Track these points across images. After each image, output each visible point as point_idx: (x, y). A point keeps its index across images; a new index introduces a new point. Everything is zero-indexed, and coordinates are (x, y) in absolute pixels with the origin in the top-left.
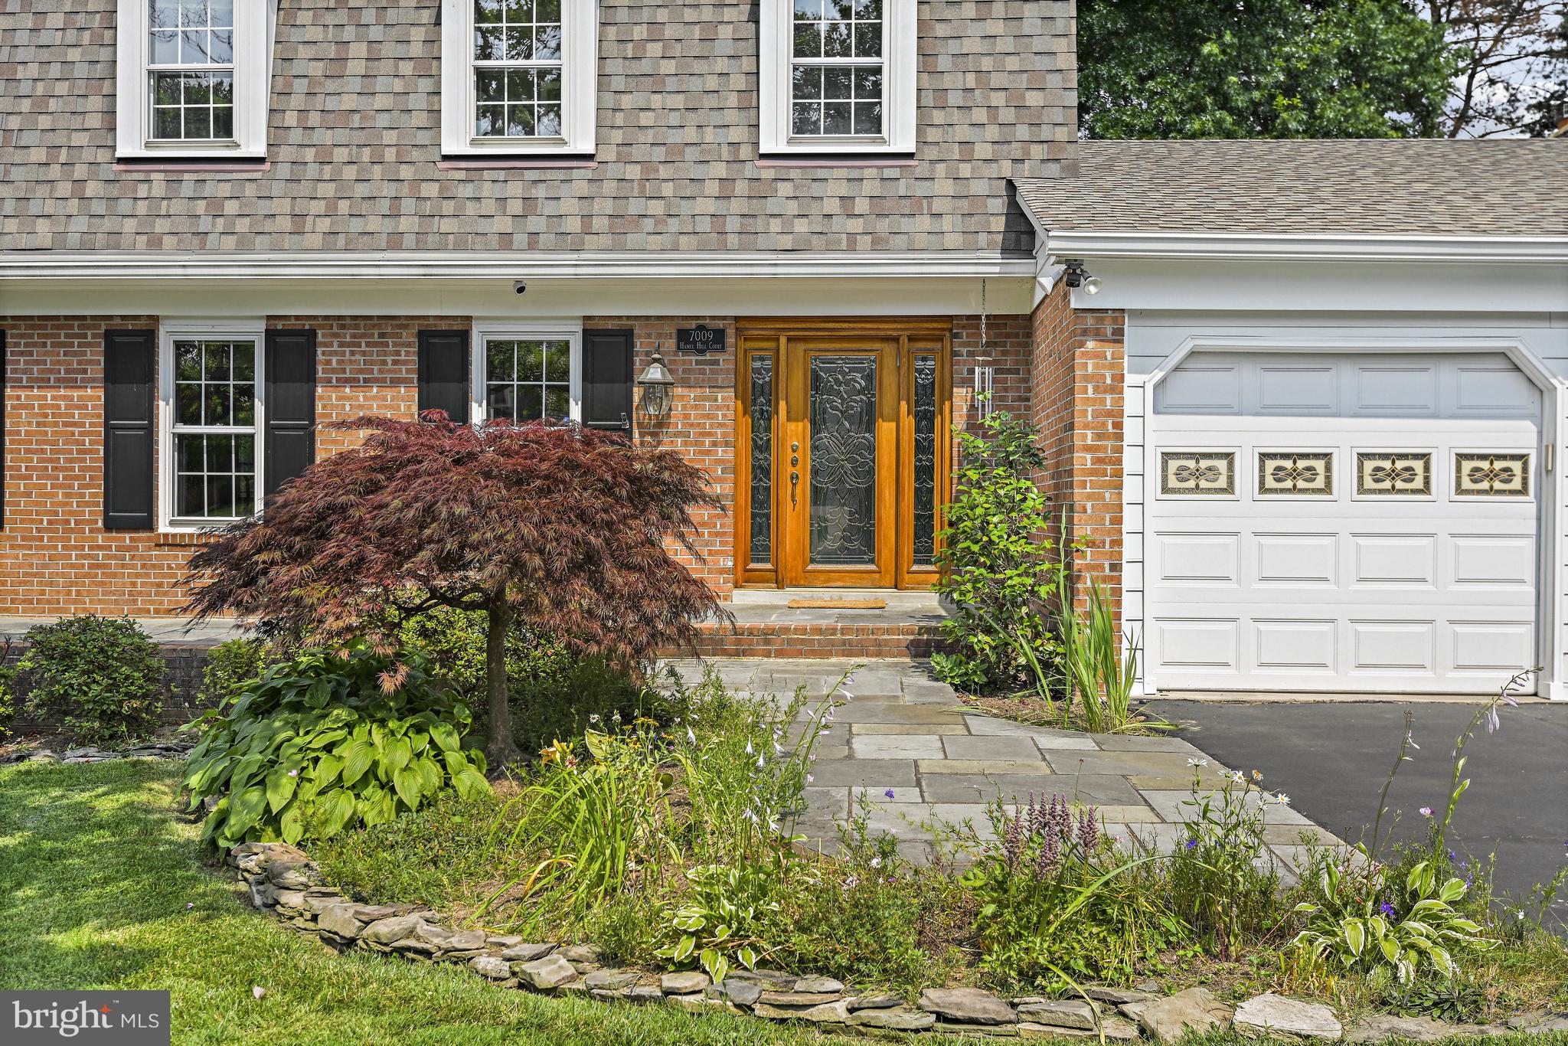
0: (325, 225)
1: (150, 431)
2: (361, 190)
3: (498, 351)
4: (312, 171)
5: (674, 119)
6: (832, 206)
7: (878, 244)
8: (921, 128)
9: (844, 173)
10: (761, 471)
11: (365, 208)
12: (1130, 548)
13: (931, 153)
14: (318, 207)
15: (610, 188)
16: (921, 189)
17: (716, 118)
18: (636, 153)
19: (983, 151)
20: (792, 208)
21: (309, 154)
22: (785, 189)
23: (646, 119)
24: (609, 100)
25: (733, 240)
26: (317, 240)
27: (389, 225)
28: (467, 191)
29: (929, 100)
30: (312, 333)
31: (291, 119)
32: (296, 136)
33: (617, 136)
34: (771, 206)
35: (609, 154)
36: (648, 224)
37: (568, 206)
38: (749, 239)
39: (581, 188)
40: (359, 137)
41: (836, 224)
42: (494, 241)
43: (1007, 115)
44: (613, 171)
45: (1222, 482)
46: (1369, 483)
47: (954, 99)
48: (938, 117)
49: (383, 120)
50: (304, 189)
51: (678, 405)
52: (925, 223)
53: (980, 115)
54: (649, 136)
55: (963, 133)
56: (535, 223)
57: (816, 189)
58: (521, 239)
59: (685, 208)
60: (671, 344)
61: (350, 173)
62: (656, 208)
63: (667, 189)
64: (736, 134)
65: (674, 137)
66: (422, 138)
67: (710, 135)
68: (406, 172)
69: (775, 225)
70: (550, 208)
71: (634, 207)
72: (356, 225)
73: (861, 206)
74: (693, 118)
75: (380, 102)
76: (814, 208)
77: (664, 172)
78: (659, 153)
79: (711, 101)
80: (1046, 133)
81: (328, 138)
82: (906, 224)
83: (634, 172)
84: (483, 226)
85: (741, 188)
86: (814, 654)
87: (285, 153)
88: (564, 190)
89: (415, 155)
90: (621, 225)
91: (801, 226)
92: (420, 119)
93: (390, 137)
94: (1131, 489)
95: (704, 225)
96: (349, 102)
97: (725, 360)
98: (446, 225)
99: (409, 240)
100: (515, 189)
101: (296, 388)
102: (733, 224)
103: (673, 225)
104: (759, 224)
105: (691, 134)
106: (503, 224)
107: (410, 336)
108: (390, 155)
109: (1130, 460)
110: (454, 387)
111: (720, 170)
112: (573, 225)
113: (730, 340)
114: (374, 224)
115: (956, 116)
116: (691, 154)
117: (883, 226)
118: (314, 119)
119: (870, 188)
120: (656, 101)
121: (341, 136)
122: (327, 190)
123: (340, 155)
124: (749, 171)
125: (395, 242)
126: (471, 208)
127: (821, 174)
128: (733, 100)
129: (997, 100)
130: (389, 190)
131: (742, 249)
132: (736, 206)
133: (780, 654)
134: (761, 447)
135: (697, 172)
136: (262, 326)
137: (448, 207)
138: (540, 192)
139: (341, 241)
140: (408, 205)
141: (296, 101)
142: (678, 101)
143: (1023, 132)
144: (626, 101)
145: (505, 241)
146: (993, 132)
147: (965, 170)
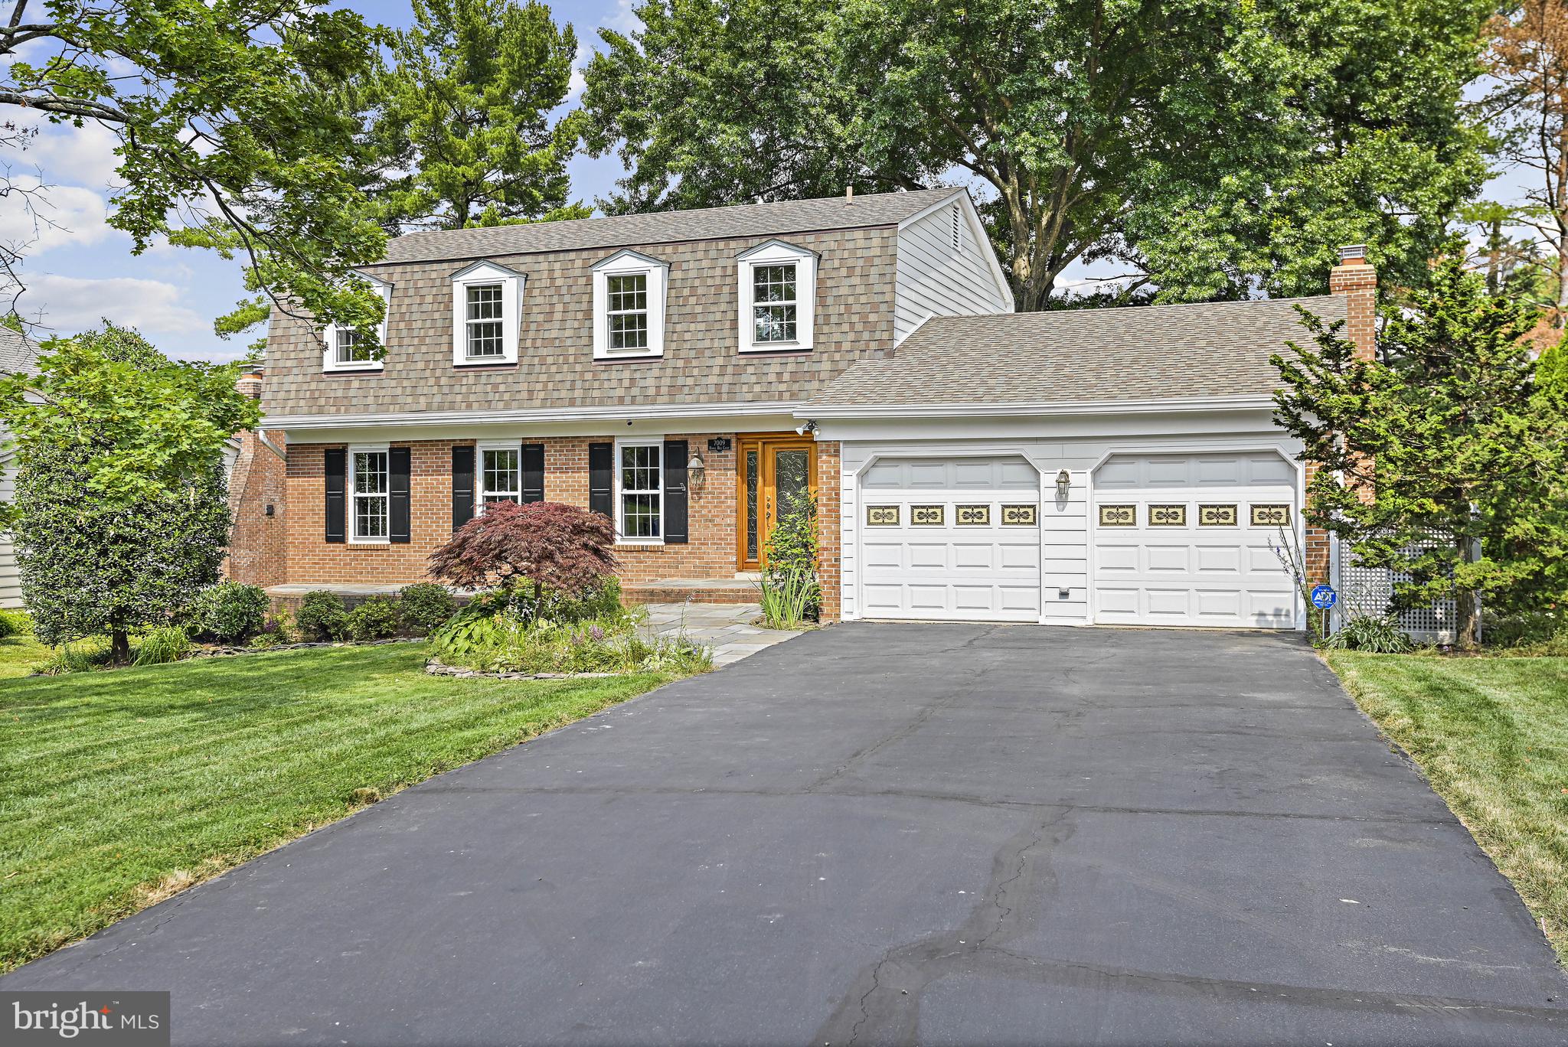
0: (542, 395)
1: (472, 495)
2: (558, 377)
3: (627, 452)
4: (537, 369)
5: (700, 336)
6: (772, 378)
7: (794, 396)
8: (815, 336)
9: (779, 360)
10: (752, 512)
11: (560, 386)
12: (845, 551)
13: (821, 348)
14: (539, 386)
15: (669, 372)
16: (815, 367)
17: (720, 334)
18: (683, 354)
19: (846, 346)
20: (753, 379)
21: (536, 360)
22: (751, 370)
23: (687, 336)
24: (670, 327)
25: (725, 397)
26: (538, 403)
27: (570, 394)
28: (604, 376)
29: (821, 320)
30: (542, 446)
31: (529, 343)
32: (531, 352)
33: (674, 346)
34: (744, 378)
35: (669, 355)
36: (686, 390)
37: (650, 382)
38: (732, 397)
39: (656, 372)
40: (558, 351)
41: (773, 387)
42: (616, 401)
43: (859, 327)
44: (671, 363)
45: (894, 520)
46: (961, 520)
47: (834, 319)
48: (826, 329)
49: (569, 342)
50: (533, 378)
51: (709, 479)
52: (815, 384)
53: (846, 327)
54: (688, 345)
55: (836, 337)
56: (635, 391)
57: (765, 369)
58: (628, 399)
59: (704, 381)
60: (705, 447)
61: (554, 369)
62: (690, 381)
63: (696, 372)
64: (729, 342)
65: (700, 345)
66: (586, 350)
67: (716, 344)
68: (578, 368)
69: (745, 388)
70: (642, 383)
71: (680, 381)
72: (556, 395)
73: (786, 377)
74: (709, 335)
75: (569, 333)
76: (764, 379)
77: (694, 363)
78: (693, 354)
79: (718, 326)
80: (877, 336)
81: (545, 352)
82: (807, 386)
83: (680, 363)
84: (612, 393)
85: (730, 370)
86: (730, 601)
87: (526, 361)
88: (649, 374)
89: (583, 359)
90: (674, 390)
91: (757, 388)
92: (585, 341)
93: (572, 351)
94: (845, 523)
95: (712, 389)
96: (554, 334)
97: (731, 454)
98: (596, 393)
99: (578, 402)
100: (626, 374)
101: (535, 474)
102: (725, 389)
103: (698, 390)
104: (737, 388)
105: (707, 343)
106: (620, 392)
107: (585, 447)
108: (571, 359)
109: (844, 510)
110: (605, 472)
111: (720, 361)
112: (652, 391)
113: (733, 445)
114: (564, 394)
115: (834, 328)
116: (707, 353)
117: (796, 387)
118: (539, 343)
119: (791, 367)
120: (692, 327)
121: (550, 350)
122: (543, 378)
123: (550, 360)
124: (734, 361)
125: (572, 403)
126: (606, 385)
127: (768, 361)
128: (728, 325)
129: (855, 318)
130: (570, 377)
131: (729, 401)
132: (727, 379)
133: (716, 601)
134: (753, 499)
135: (710, 362)
136: (520, 443)
137: (596, 384)
138: (638, 375)
139: (549, 403)
140: (579, 384)
141: (531, 334)
142: (702, 327)
143: (866, 336)
144: (679, 328)
145: (621, 401)
146: (851, 336)
147: (837, 356)
